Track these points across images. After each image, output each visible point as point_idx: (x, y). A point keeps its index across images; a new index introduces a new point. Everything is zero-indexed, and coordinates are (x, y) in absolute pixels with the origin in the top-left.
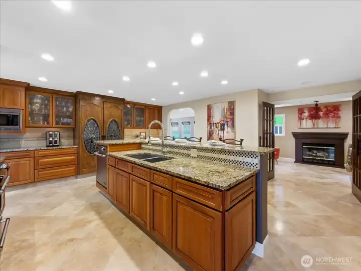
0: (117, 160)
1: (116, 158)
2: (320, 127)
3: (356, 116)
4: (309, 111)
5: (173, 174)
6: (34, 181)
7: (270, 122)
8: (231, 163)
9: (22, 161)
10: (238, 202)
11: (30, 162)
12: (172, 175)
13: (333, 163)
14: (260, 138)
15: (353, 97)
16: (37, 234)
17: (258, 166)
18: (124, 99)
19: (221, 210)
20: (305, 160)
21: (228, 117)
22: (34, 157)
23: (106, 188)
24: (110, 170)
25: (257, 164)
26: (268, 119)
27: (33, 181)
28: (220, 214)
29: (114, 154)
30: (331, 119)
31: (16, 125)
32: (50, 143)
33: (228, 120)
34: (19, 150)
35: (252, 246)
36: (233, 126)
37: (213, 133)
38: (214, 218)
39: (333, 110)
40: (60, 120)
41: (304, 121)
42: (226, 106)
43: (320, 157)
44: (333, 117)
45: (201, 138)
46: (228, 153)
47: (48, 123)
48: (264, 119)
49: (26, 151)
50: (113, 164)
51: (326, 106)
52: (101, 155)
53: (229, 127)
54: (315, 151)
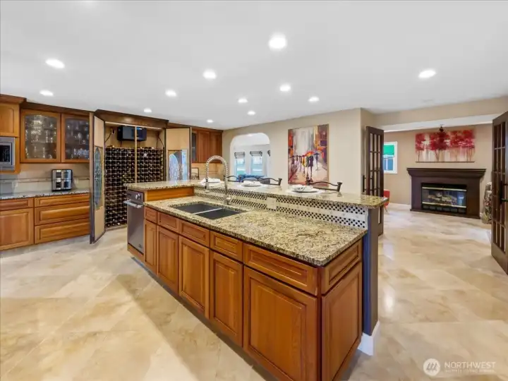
0: (159, 213)
1: (157, 211)
2: (446, 160)
3: (497, 149)
4: (432, 138)
5: (243, 238)
6: (35, 243)
7: (377, 155)
8: (326, 220)
9: (15, 214)
10: (340, 280)
11: (27, 216)
12: (243, 241)
13: (463, 211)
14: (364, 178)
15: (494, 120)
16: (41, 324)
17: (366, 225)
18: (168, 121)
19: (316, 295)
20: (425, 207)
21: (318, 147)
22: (34, 208)
23: (143, 254)
24: (149, 229)
25: (364, 222)
26: (375, 150)
27: (32, 242)
28: (315, 299)
29: (154, 204)
30: (461, 149)
31: (5, 161)
32: (57, 187)
33: (319, 152)
34: (12, 197)
35: (358, 339)
36: (325, 160)
37: (296, 170)
38: (305, 305)
39: (465, 137)
40: (72, 152)
41: (424, 152)
42: (316, 132)
43: (446, 202)
44: (464, 147)
45: (280, 180)
46: (322, 206)
47: (54, 157)
48: (369, 152)
49: (22, 198)
50: (153, 218)
51: (455, 131)
52: (134, 205)
53: (320, 162)
54: (439, 195)
